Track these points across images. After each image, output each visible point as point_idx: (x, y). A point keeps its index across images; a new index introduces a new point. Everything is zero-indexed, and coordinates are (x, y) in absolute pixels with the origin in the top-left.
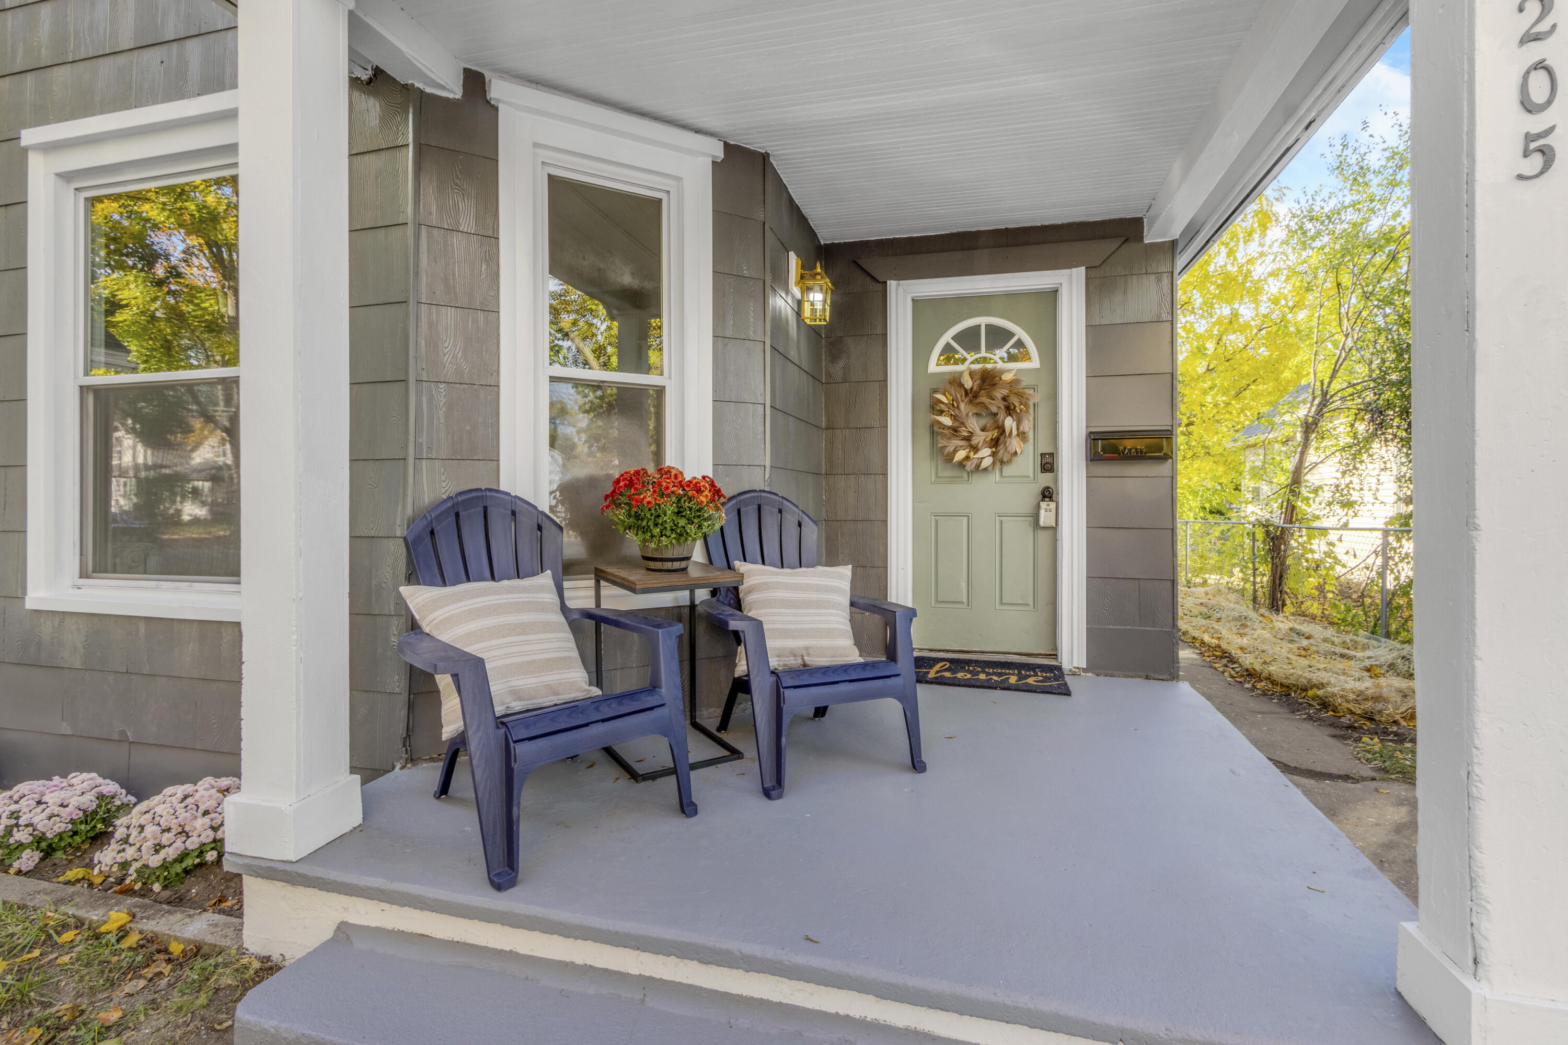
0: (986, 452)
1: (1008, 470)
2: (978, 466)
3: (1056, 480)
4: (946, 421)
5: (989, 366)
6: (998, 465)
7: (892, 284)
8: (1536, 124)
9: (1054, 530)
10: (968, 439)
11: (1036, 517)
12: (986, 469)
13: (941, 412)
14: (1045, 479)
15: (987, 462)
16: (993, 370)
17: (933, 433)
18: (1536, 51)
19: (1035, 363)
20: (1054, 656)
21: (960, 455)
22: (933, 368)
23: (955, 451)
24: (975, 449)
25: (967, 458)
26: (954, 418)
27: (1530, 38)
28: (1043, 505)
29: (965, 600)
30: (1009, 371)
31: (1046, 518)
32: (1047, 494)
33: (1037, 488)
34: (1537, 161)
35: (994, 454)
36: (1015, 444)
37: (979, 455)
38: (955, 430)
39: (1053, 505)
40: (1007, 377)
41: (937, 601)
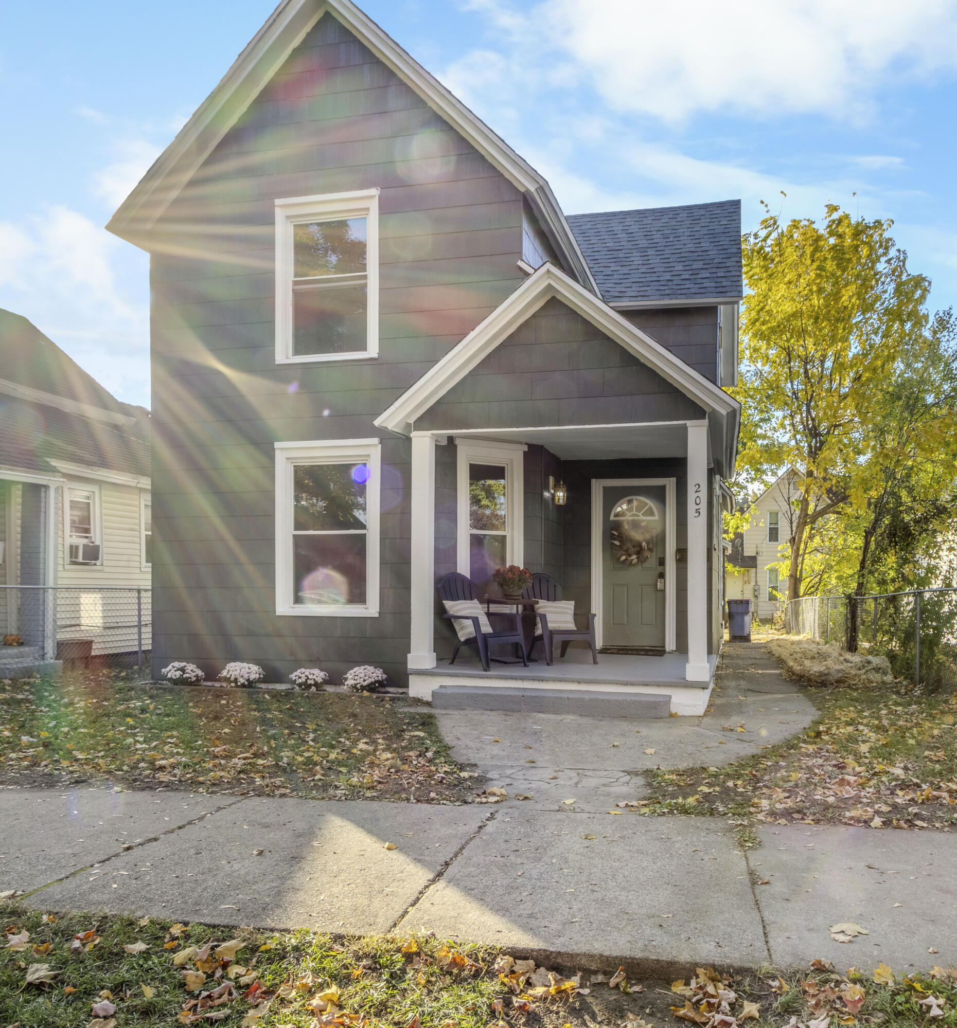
0: (634, 557)
1: (645, 565)
2: (631, 562)
3: (664, 569)
4: (617, 543)
5: (636, 518)
6: (640, 563)
7: (593, 481)
8: (698, 507)
9: (663, 591)
10: (627, 551)
11: (657, 585)
12: (634, 564)
13: (615, 539)
14: (660, 569)
15: (635, 561)
16: (638, 520)
17: (612, 548)
18: (698, 494)
19: (656, 517)
20: (664, 647)
21: (623, 558)
22: (612, 518)
23: (621, 556)
24: (630, 556)
25: (626, 559)
26: (620, 541)
27: (696, 492)
28: (659, 580)
29: (626, 623)
30: (645, 520)
31: (659, 586)
32: (662, 576)
33: (657, 573)
34: (698, 514)
35: (638, 558)
36: (647, 554)
37: (632, 558)
38: (620, 547)
39: (663, 580)
40: (643, 524)
41: (614, 624)
